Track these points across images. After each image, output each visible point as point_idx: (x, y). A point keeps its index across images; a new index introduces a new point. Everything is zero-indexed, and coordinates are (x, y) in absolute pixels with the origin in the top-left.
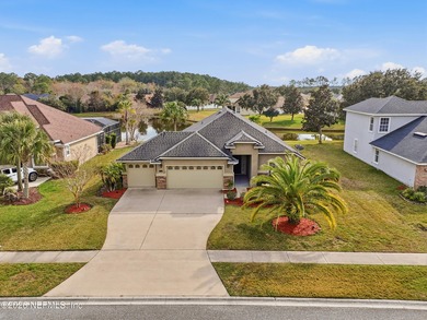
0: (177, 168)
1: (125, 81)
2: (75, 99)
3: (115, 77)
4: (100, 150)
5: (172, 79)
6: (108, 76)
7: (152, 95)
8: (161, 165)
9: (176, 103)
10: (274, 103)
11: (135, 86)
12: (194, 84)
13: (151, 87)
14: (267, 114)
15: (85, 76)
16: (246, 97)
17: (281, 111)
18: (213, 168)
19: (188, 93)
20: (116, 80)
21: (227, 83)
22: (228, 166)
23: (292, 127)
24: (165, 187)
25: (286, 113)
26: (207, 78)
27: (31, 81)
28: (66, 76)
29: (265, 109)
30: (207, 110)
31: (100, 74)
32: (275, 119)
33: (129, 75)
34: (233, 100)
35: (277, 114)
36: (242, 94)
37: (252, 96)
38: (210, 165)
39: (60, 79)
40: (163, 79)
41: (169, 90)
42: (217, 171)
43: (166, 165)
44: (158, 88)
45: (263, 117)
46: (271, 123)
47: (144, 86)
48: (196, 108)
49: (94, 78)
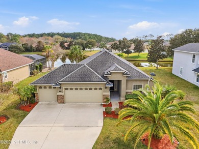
0: (71, 89)
1: (56, 37)
2: (29, 45)
3: (52, 35)
4: (32, 74)
5: (79, 36)
6: (49, 35)
7: (68, 43)
8: (60, 87)
9: (77, 46)
10: (129, 47)
11: (61, 39)
12: (90, 38)
13: (69, 39)
14: (126, 52)
15: (38, 35)
16: (115, 44)
17: (133, 51)
18: (96, 89)
19: (86, 42)
20: (52, 36)
21: (105, 38)
22: (106, 88)
23: (139, 59)
24: (63, 102)
25: (135, 52)
26: (96, 35)
27: (10, 37)
28: (28, 35)
29: (125, 50)
30: (95, 51)
31: (45, 34)
32: (130, 55)
33: (58, 34)
34: (108, 46)
35: (131, 52)
36: (113, 43)
37: (118, 43)
38: (93, 87)
39: (25, 36)
40: (74, 36)
41: (77, 41)
42: (98, 91)
43: (63, 87)
44: (72, 40)
45: (124, 54)
46: (128, 57)
47: (66, 39)
48: (90, 50)
49: (42, 35)
